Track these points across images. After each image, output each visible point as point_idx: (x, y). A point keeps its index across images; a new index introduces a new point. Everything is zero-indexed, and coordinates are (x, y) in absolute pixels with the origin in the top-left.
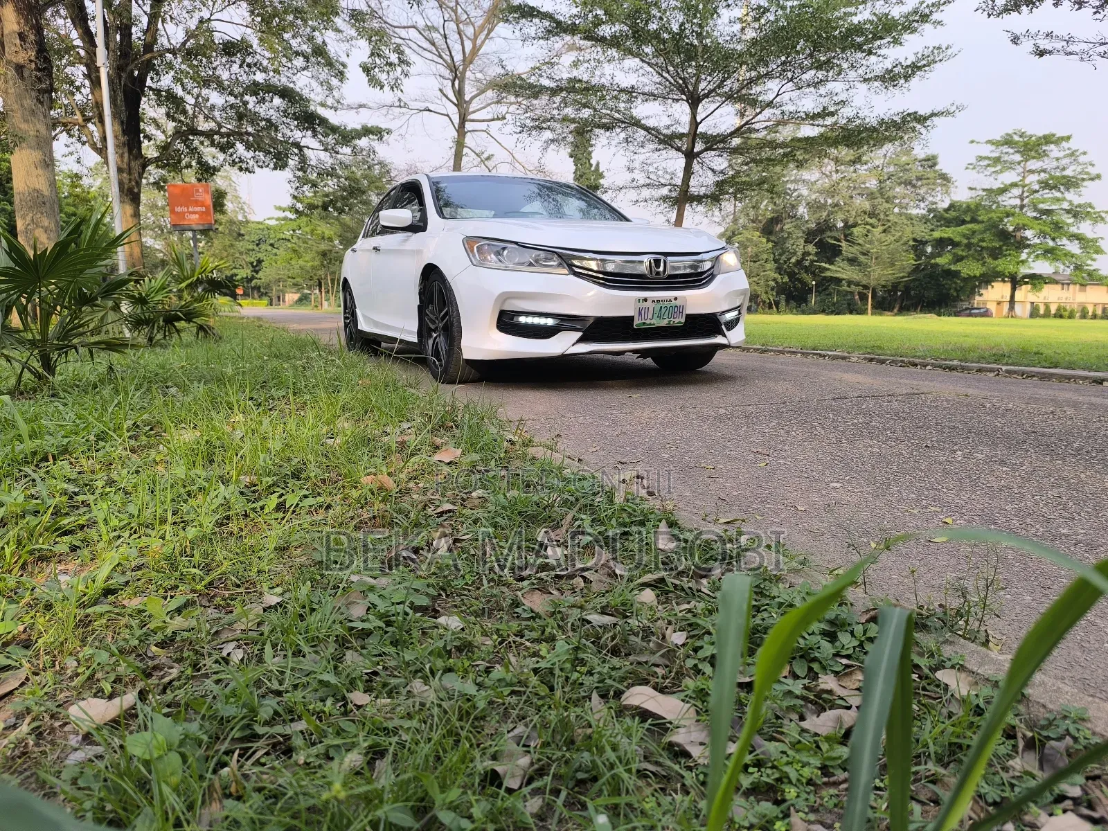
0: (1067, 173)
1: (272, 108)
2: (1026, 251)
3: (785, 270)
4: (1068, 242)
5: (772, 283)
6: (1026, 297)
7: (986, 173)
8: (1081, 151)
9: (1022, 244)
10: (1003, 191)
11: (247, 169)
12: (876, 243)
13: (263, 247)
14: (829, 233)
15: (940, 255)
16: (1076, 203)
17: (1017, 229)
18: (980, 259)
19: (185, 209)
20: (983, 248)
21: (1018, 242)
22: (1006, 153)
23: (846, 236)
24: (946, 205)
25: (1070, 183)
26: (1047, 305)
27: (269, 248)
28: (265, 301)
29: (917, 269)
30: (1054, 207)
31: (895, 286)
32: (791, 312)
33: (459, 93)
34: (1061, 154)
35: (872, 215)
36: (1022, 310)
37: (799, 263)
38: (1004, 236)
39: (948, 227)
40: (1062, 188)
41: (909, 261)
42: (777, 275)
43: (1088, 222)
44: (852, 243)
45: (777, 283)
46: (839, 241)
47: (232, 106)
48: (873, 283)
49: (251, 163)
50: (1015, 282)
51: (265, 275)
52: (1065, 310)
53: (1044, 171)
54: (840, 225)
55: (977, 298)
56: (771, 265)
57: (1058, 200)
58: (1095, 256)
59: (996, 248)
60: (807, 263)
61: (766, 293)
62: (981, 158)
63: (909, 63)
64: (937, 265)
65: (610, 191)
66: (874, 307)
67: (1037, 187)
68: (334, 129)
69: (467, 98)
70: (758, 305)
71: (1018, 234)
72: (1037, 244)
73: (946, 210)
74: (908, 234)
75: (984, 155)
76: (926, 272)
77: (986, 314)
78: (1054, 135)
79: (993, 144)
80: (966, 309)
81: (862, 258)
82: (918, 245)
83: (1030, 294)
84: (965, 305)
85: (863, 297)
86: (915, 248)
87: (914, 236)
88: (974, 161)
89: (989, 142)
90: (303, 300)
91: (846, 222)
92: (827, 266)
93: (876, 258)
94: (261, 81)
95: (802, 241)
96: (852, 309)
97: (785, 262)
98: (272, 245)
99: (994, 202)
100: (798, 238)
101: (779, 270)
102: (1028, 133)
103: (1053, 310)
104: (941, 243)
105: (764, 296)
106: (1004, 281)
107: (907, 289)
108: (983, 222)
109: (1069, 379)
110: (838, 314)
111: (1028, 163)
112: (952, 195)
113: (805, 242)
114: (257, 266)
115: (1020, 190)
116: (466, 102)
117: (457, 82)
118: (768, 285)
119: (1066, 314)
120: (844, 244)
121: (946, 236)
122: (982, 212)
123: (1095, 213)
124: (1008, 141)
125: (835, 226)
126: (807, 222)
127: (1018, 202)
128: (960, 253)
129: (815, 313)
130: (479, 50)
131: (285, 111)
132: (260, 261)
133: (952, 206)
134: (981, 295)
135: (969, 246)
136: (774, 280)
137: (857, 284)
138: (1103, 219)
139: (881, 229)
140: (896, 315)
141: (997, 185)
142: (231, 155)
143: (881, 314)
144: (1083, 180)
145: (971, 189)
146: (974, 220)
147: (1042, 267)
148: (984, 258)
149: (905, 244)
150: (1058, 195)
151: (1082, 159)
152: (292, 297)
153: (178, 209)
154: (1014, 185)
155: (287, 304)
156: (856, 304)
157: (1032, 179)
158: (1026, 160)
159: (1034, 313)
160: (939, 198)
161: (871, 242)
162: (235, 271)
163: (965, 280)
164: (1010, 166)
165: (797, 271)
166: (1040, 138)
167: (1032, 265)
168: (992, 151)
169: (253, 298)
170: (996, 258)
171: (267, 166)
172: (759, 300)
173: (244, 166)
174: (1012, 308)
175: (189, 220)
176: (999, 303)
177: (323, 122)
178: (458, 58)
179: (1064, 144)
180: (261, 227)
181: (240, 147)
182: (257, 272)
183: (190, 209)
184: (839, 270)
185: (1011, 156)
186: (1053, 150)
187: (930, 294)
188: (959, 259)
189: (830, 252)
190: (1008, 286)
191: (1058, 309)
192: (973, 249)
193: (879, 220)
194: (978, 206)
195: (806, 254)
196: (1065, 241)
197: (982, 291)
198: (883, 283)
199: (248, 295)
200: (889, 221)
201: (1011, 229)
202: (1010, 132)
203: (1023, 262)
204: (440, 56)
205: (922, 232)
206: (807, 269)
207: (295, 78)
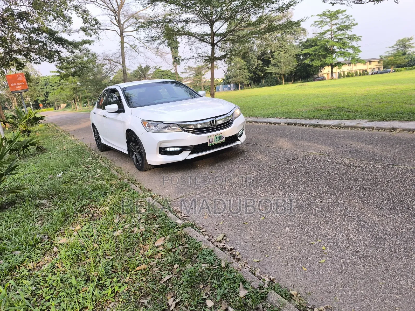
0: (345, 24)
1: (43, 37)
2: (335, 54)
3: (252, 72)
4: (349, 49)
5: (248, 77)
6: (336, 71)
7: (318, 27)
8: (350, 15)
9: (333, 52)
10: (325, 33)
11: (37, 63)
12: (283, 58)
13: (48, 86)
14: (265, 56)
15: (305, 59)
16: (350, 35)
17: (331, 47)
18: (319, 59)
19: (15, 84)
20: (320, 55)
21: (332, 51)
22: (324, 19)
23: (272, 56)
24: (305, 40)
25: (347, 28)
26: (344, 72)
27: (50, 87)
28: (53, 108)
29: (298, 65)
30: (343, 37)
31: (291, 73)
32: (256, 87)
33: (119, 21)
34: (343, 17)
35: (280, 47)
36: (336, 76)
37: (256, 68)
38: (327, 49)
39: (307, 48)
40: (345, 29)
41: (295, 63)
42: (249, 74)
43: (355, 41)
44: (274, 58)
45: (249, 77)
46: (270, 58)
47: (26, 38)
48: (283, 73)
49: (38, 60)
50: (332, 66)
51: (51, 98)
52: (350, 73)
53: (338, 24)
54: (269, 52)
55: (320, 73)
56: (246, 70)
57: (344, 34)
58: (358, 53)
59: (324, 54)
60: (259, 68)
61: (246, 81)
62: (316, 22)
63: (287, 3)
64: (305, 63)
65: (185, 60)
66: (285, 81)
67: (336, 30)
68: (71, 43)
69: (122, 23)
70: (244, 86)
71: (331, 48)
72: (338, 51)
73: (306, 42)
74: (293, 53)
75: (316, 20)
76: (302, 66)
77: (324, 79)
78: (340, 10)
79: (319, 16)
80: (317, 78)
81: (279, 64)
82: (298, 56)
83: (338, 70)
84: (316, 76)
85: (281, 78)
86: (296, 58)
87: (296, 53)
88: (313, 23)
89: (318, 15)
90: (68, 106)
91: (271, 51)
92: (266, 68)
93: (284, 63)
94: (36, 27)
95: (256, 60)
96: (278, 83)
97: (251, 68)
98: (51, 85)
99: (322, 37)
100: (255, 59)
101: (250, 72)
102: (331, 10)
103: (346, 74)
104: (305, 55)
105: (245, 82)
106: (328, 66)
107: (296, 73)
108: (319, 45)
109: (354, 128)
110: (272, 85)
111: (332, 22)
112: (307, 36)
113: (258, 60)
114: (47, 94)
115: (331, 32)
116: (122, 24)
117: (117, 17)
118: (246, 78)
119: (350, 75)
120: (271, 59)
121: (306, 52)
122: (318, 42)
123: (357, 37)
124: (324, 14)
125: (267, 52)
126: (257, 52)
127: (330, 36)
128: (312, 58)
129: (264, 86)
130: (124, 3)
131: (49, 38)
132: (47, 93)
133: (308, 40)
134: (321, 72)
135: (315, 55)
136: (248, 76)
137: (278, 74)
138: (360, 39)
139: (284, 52)
140: (293, 83)
141: (322, 31)
142: (30, 58)
143: (288, 84)
144: (352, 26)
145: (313, 33)
146: (316, 45)
147: (341, 59)
148: (321, 59)
149: (293, 57)
150: (344, 32)
151: (351, 18)
152: (63, 105)
153: (12, 85)
154: (328, 31)
155: (62, 108)
156: (278, 81)
157: (334, 27)
158: (331, 21)
159: (340, 76)
160: (303, 38)
161: (281, 58)
162: (38, 98)
163: (315, 67)
164: (326, 23)
165: (256, 71)
166: (335, 12)
167: (337, 59)
168: (319, 19)
169: (47, 108)
170: (325, 58)
171: (45, 61)
172: (244, 84)
173: (36, 61)
174: (332, 76)
175: (18, 88)
176: (327, 74)
177: (66, 41)
178: (116, 7)
179: (344, 13)
180: (45, 78)
181: (32, 54)
182: (47, 97)
183: (17, 84)
184: (271, 69)
185: (326, 20)
186: (341, 16)
187: (304, 74)
188: (312, 60)
189: (267, 63)
190: (330, 68)
191: (348, 74)
192: (317, 56)
193: (283, 49)
194: (317, 40)
195: (258, 64)
196: (348, 49)
197: (322, 70)
198: (287, 72)
199: (45, 107)
200: (286, 49)
201: (329, 46)
202: (325, 11)
203: (334, 58)
204: (108, 7)
205: (298, 51)
206: (259, 70)
207: (50, 24)
